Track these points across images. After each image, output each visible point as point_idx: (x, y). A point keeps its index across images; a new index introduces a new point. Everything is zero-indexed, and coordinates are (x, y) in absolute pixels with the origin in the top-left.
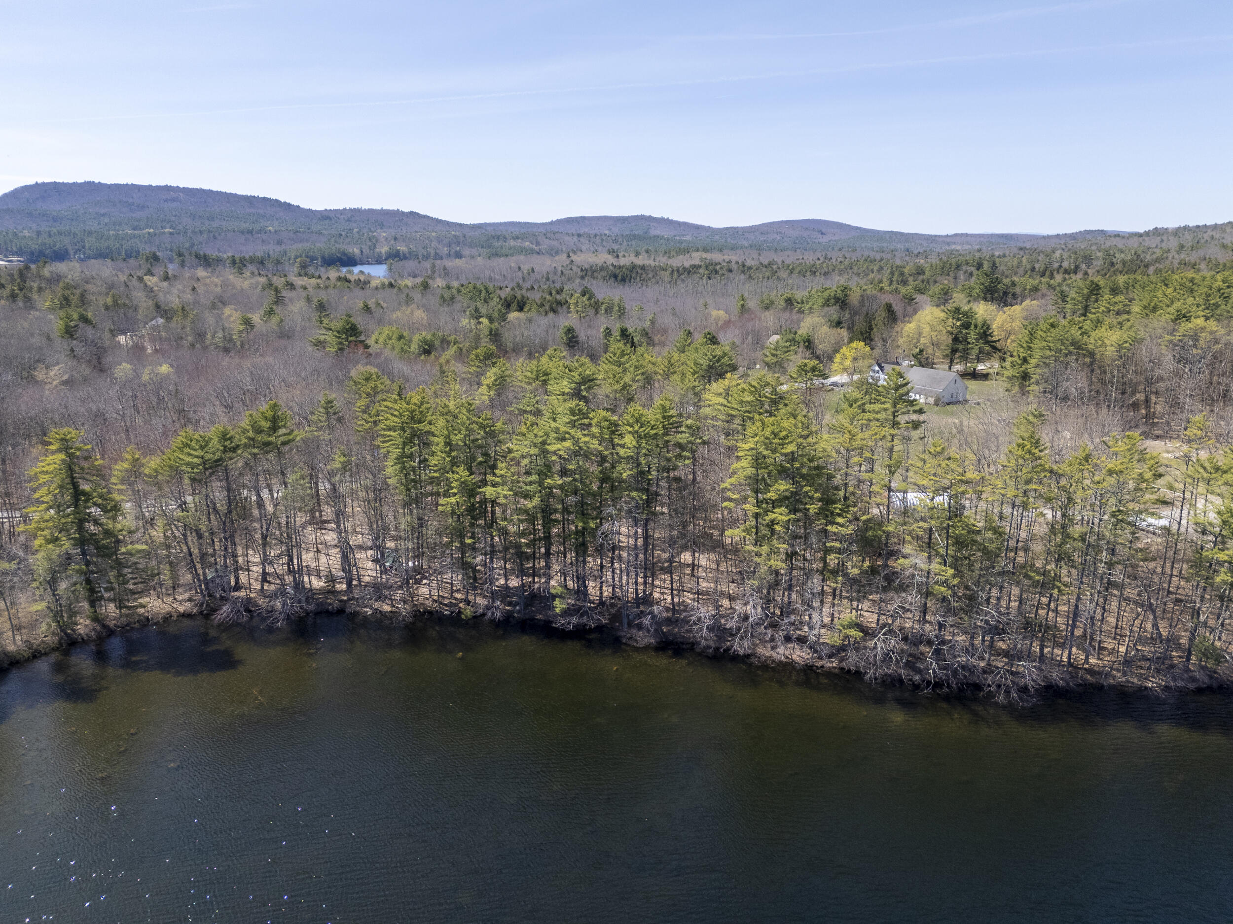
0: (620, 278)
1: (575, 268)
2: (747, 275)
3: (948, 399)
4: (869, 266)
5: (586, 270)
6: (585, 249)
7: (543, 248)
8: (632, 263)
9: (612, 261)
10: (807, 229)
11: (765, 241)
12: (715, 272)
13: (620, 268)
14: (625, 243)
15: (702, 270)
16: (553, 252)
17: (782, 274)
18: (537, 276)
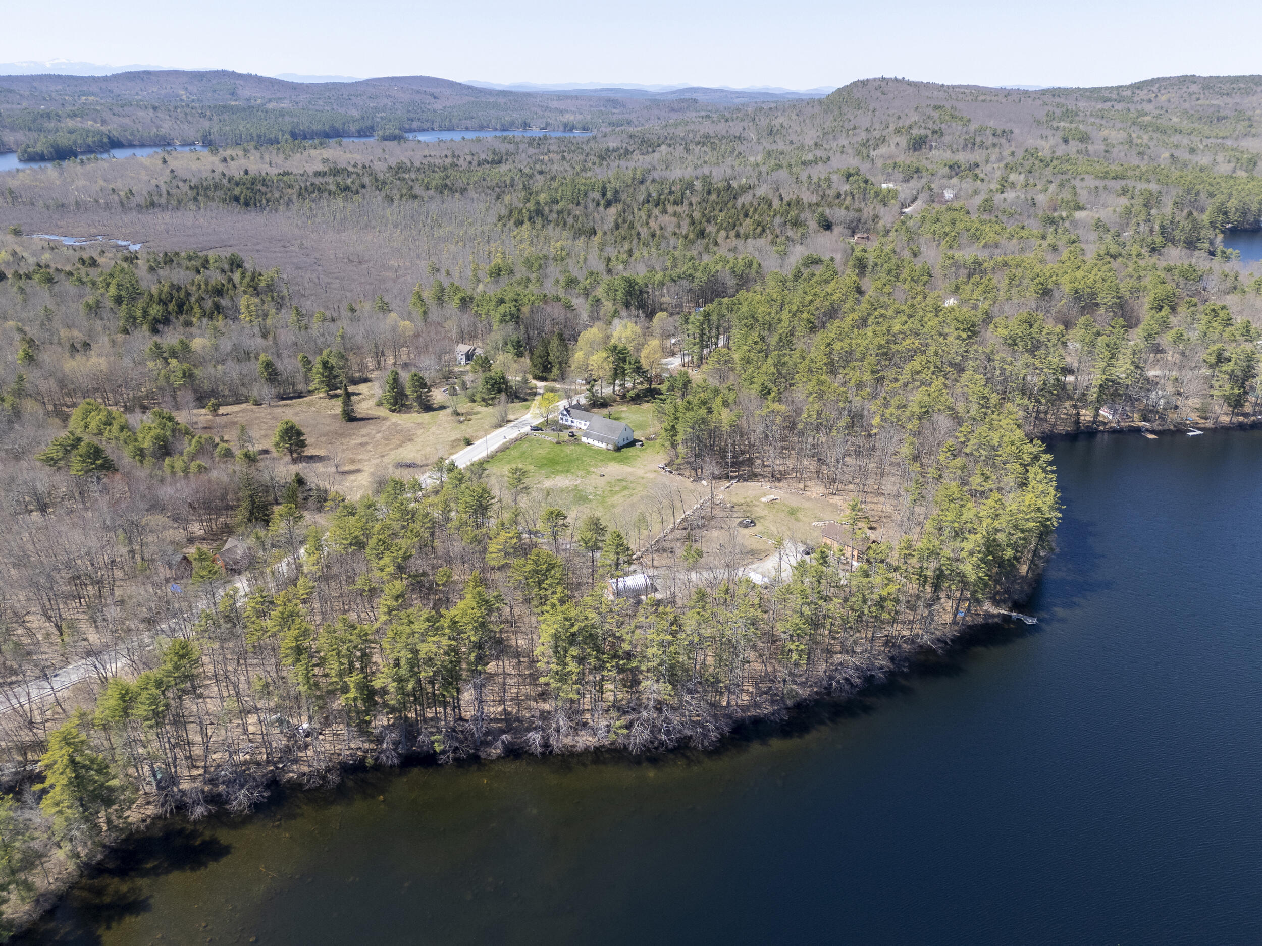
0: (242, 201)
1: (181, 184)
2: (383, 194)
3: (622, 443)
4: (501, 176)
5: (196, 187)
6: (167, 127)
7: (113, 127)
8: (246, 172)
9: (220, 168)
10: (418, 92)
11: (376, 108)
12: (347, 188)
13: (237, 184)
14: (215, 118)
15: (333, 187)
16: (127, 134)
17: (418, 190)
18: (138, 199)
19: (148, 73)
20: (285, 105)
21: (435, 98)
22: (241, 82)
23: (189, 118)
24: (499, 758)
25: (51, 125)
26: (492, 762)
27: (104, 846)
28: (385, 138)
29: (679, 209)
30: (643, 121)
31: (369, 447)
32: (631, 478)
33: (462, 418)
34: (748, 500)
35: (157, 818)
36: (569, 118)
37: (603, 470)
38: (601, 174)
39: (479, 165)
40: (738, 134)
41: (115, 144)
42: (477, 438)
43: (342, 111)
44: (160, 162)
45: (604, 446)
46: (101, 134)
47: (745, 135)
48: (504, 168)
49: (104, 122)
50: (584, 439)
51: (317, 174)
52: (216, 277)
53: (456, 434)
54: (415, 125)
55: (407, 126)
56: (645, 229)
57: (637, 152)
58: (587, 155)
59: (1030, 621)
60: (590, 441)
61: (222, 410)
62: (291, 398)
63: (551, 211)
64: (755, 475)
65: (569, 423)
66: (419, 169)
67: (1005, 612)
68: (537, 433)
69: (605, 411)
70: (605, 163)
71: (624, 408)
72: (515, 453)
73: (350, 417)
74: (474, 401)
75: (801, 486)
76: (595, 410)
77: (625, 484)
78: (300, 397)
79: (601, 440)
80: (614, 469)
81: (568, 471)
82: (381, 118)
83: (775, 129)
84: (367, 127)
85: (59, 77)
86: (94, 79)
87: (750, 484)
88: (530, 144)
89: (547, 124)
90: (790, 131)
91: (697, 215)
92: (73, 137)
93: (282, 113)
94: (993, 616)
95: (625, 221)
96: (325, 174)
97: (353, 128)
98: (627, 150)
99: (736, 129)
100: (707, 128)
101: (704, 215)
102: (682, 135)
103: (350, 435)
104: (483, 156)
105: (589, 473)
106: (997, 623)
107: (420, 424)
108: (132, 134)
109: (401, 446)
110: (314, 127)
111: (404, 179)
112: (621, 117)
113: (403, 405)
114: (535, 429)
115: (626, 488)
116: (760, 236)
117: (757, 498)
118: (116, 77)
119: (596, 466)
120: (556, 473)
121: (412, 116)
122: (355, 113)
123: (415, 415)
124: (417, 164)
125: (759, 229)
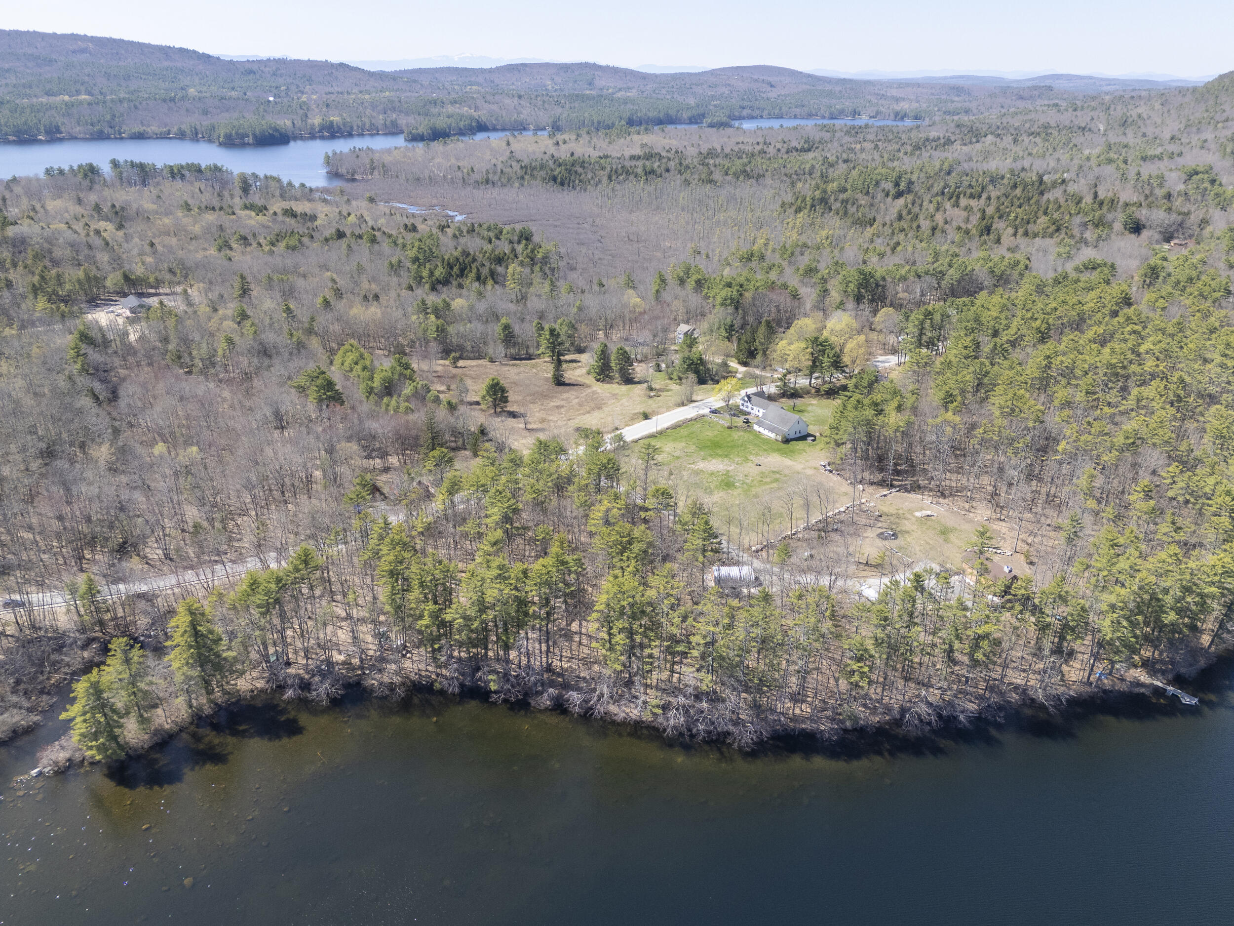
1: (514, 164)
2: (683, 178)
3: (792, 436)
4: (802, 163)
5: (526, 167)
6: (526, 113)
7: (482, 115)
8: (572, 154)
9: (552, 150)
10: (756, 81)
11: (713, 96)
12: (652, 172)
13: (560, 165)
14: (568, 106)
15: (639, 171)
16: (493, 119)
17: (717, 176)
18: (476, 176)
19: (524, 65)
20: (632, 94)
21: (772, 86)
22: (600, 73)
23: (546, 106)
24: (546, 709)
25: (434, 110)
26: (540, 711)
27: (216, 704)
28: (711, 126)
29: (973, 203)
30: (982, 109)
31: (562, 410)
32: (787, 472)
33: (652, 394)
34: (901, 512)
35: (262, 691)
36: (904, 106)
37: (762, 460)
38: (907, 164)
39: (787, 152)
40: (1083, 125)
41: (482, 127)
42: (658, 413)
43: (680, 99)
44: (504, 144)
45: (772, 436)
46: (471, 118)
47: (1092, 126)
48: (811, 155)
49: (477, 109)
50: (756, 427)
51: (633, 158)
52: (504, 247)
53: (640, 409)
54: (745, 113)
55: (737, 114)
56: (928, 222)
57: (959, 142)
58: (903, 145)
59: (1187, 700)
60: (761, 430)
61: (461, 363)
62: (521, 359)
63: (836, 200)
64: (919, 487)
65: (749, 410)
66: (726, 156)
67: (1160, 684)
68: (713, 416)
69: (791, 402)
70: (917, 153)
71: (814, 401)
72: (683, 432)
73: (559, 382)
74: (671, 379)
75: (967, 506)
76: (784, 400)
77: (778, 476)
78: (530, 359)
79: (771, 430)
80: (774, 460)
81: (726, 456)
82: (715, 106)
83: (1130, 120)
84: (699, 115)
85: (456, 69)
86: (482, 71)
87: (912, 496)
88: (848, 133)
89: (878, 113)
90: (1148, 122)
91: (990, 211)
92: (449, 121)
93: (625, 102)
94: (1142, 685)
95: (909, 213)
96: (639, 158)
97: (685, 115)
98: (949, 140)
99: (1082, 119)
100: (1052, 118)
101: (998, 210)
102: (1016, 125)
103: (552, 397)
104: (794, 144)
105: (747, 460)
106: (1143, 694)
107: (615, 395)
108: (497, 119)
109: (589, 412)
110: (651, 114)
111: (708, 164)
112: (959, 105)
113: (608, 376)
114: (714, 412)
115: (777, 480)
116: (1051, 236)
117: (911, 511)
118: (499, 69)
119: (757, 455)
120: (714, 456)
121: (745, 103)
122: (692, 101)
123: (615, 386)
124: (727, 150)
125: (1054, 227)
